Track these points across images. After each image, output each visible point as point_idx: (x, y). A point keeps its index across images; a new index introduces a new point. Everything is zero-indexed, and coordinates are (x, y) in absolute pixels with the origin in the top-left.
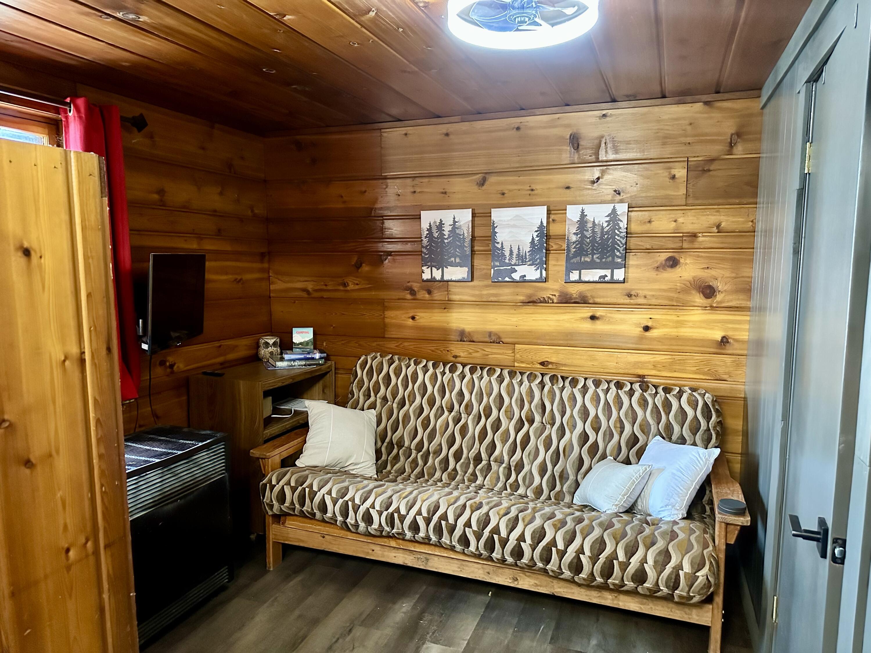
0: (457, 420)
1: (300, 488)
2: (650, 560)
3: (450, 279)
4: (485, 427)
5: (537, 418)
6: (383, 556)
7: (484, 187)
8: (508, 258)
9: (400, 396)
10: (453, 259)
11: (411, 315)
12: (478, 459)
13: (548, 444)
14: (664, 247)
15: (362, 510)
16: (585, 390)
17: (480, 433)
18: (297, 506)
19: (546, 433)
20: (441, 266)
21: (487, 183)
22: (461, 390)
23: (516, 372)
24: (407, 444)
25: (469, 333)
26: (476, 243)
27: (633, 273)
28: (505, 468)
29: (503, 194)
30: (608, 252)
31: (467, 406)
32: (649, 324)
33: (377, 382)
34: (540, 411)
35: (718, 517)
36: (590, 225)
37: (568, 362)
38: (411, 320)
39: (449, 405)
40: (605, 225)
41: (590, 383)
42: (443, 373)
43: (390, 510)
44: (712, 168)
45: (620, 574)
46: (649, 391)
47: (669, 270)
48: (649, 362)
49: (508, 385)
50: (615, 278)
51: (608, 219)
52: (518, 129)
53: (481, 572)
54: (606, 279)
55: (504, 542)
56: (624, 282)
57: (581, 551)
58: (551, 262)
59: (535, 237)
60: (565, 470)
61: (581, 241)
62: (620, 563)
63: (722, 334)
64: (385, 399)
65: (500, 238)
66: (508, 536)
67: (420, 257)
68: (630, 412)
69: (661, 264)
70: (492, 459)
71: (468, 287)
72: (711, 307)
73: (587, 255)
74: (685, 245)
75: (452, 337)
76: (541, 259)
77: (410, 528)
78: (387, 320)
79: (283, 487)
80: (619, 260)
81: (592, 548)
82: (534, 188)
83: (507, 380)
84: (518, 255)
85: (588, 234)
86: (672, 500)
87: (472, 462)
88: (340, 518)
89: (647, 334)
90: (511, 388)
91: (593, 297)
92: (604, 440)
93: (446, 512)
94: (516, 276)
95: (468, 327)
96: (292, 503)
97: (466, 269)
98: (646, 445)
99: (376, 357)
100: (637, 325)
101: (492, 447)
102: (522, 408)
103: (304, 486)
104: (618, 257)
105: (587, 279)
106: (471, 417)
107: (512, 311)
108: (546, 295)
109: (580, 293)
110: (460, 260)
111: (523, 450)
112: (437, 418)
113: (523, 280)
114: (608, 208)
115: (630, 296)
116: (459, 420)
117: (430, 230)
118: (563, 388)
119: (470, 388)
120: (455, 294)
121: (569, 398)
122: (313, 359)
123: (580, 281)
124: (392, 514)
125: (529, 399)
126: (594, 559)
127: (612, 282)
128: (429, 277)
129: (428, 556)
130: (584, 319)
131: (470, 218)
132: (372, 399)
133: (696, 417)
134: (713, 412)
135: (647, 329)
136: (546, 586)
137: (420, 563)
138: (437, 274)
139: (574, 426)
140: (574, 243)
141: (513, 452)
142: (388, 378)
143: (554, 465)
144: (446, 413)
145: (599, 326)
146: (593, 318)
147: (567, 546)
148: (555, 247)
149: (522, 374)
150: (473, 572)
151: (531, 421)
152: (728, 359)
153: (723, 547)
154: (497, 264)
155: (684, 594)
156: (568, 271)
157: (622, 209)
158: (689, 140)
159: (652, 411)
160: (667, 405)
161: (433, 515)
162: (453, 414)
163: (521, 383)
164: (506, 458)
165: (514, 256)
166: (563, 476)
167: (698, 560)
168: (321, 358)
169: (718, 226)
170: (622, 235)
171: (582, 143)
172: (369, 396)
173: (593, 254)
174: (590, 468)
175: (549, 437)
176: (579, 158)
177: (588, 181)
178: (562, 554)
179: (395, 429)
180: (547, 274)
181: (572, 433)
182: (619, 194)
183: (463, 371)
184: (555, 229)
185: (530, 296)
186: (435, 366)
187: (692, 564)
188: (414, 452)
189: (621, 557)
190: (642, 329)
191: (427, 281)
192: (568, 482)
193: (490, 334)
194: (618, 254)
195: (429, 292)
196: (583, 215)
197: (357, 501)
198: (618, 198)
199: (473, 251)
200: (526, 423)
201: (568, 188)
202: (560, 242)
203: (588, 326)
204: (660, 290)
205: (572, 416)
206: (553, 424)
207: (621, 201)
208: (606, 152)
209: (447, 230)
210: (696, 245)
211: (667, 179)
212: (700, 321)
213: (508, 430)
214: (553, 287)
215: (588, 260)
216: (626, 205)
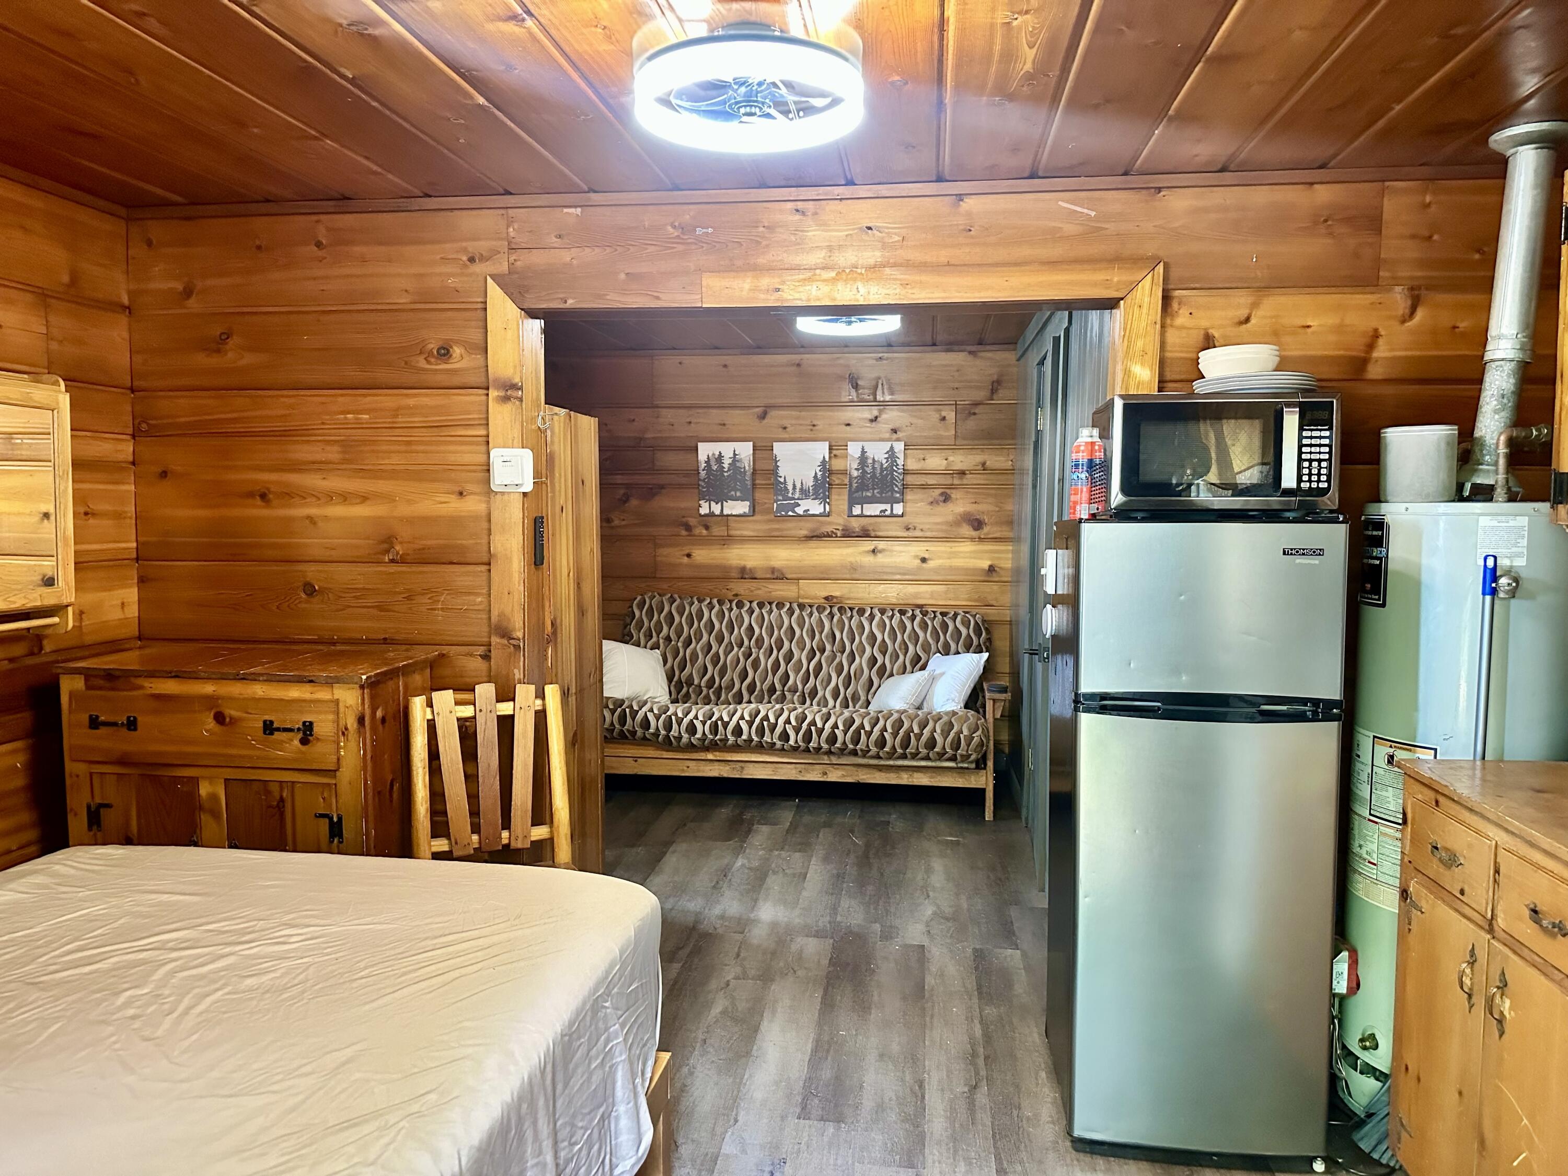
0: (748, 655)
1: (619, 710)
2: (938, 730)
3: (729, 513)
4: (777, 659)
5: (828, 647)
6: (699, 771)
7: (765, 421)
8: (791, 492)
9: (684, 635)
10: (733, 493)
11: (687, 552)
12: (772, 690)
13: (840, 670)
14: (937, 484)
16: (872, 617)
17: (773, 664)
19: (838, 660)
20: (720, 500)
21: (768, 416)
22: (750, 624)
23: (805, 605)
24: (696, 682)
25: (750, 570)
26: (757, 476)
27: (911, 508)
29: (785, 428)
30: (887, 487)
31: (757, 640)
32: (926, 556)
33: (659, 622)
34: (831, 640)
35: (987, 695)
36: (870, 461)
37: (852, 595)
38: (686, 558)
39: (738, 641)
40: (884, 461)
41: (876, 611)
42: (731, 610)
44: (976, 411)
46: (928, 617)
47: (943, 504)
48: (927, 592)
49: (798, 617)
50: (895, 512)
51: (887, 456)
52: (799, 365)
54: (886, 513)
55: (820, 732)
56: (902, 516)
57: (884, 729)
58: (834, 497)
59: (817, 471)
60: (856, 691)
61: (862, 477)
62: (915, 736)
63: (989, 563)
64: (668, 639)
65: (781, 472)
66: (824, 726)
67: (696, 491)
68: (912, 635)
69: (935, 499)
70: (786, 689)
71: (751, 521)
72: (980, 538)
73: (868, 490)
74: (956, 482)
75: (734, 574)
76: (824, 494)
77: (733, 733)
78: (659, 559)
80: (898, 495)
81: (892, 727)
82: (816, 424)
83: (797, 612)
84: (801, 489)
85: (869, 470)
86: (953, 696)
88: (663, 732)
89: (924, 565)
90: (801, 620)
91: (874, 531)
92: (891, 661)
94: (799, 510)
95: (750, 564)
97: (748, 503)
98: (928, 661)
99: (654, 597)
100: (916, 557)
101: (786, 677)
102: (813, 638)
104: (897, 492)
105: (868, 514)
106: (762, 651)
107: (796, 546)
108: (829, 529)
109: (862, 527)
110: (741, 494)
111: (816, 678)
112: (726, 654)
113: (807, 515)
114: (886, 446)
115: (908, 529)
116: (750, 655)
117: (708, 462)
118: (852, 617)
119: (760, 622)
120: (736, 530)
121: (857, 626)
123: (862, 516)
124: (716, 722)
125: (820, 629)
127: (892, 515)
128: (707, 511)
129: (742, 764)
130: (864, 552)
131: (751, 452)
132: (654, 639)
133: (969, 635)
134: (983, 630)
135: (924, 560)
137: (734, 772)
138: (716, 509)
139: (864, 651)
140: (856, 478)
141: (806, 680)
142: (670, 619)
143: (846, 689)
144: (736, 649)
145: (881, 559)
146: (875, 551)
147: (872, 728)
148: (837, 482)
149: (811, 606)
151: (823, 651)
152: (995, 587)
153: (992, 719)
154: (780, 498)
155: (964, 753)
156: (851, 505)
157: (899, 447)
158: (956, 385)
159: (932, 633)
160: (945, 626)
161: (755, 719)
162: (743, 649)
163: (811, 615)
164: (800, 687)
165: (798, 490)
166: (855, 697)
167: (973, 726)
169: (984, 464)
170: (899, 471)
171: (860, 383)
172: (651, 637)
173: (874, 489)
174: (880, 686)
175: (841, 665)
176: (858, 397)
177: (866, 419)
178: (869, 734)
179: (683, 668)
180: (830, 509)
181: (861, 657)
182: (896, 432)
183: (750, 607)
184: (837, 465)
185: (813, 531)
186: (721, 603)
188: (705, 690)
189: (916, 730)
190: (919, 561)
191: (705, 515)
192: (860, 703)
193: (773, 570)
194: (896, 489)
195: (707, 528)
196: (863, 452)
198: (895, 436)
199: (754, 485)
200: (817, 653)
201: (848, 425)
202: (842, 477)
203: (869, 560)
204: (935, 524)
205: (861, 642)
206: (843, 652)
207: (898, 440)
208: (883, 393)
209: (726, 463)
210: (965, 482)
211: (937, 420)
212: (970, 552)
213: (800, 660)
214: (836, 521)
215: (869, 494)
216: (903, 443)
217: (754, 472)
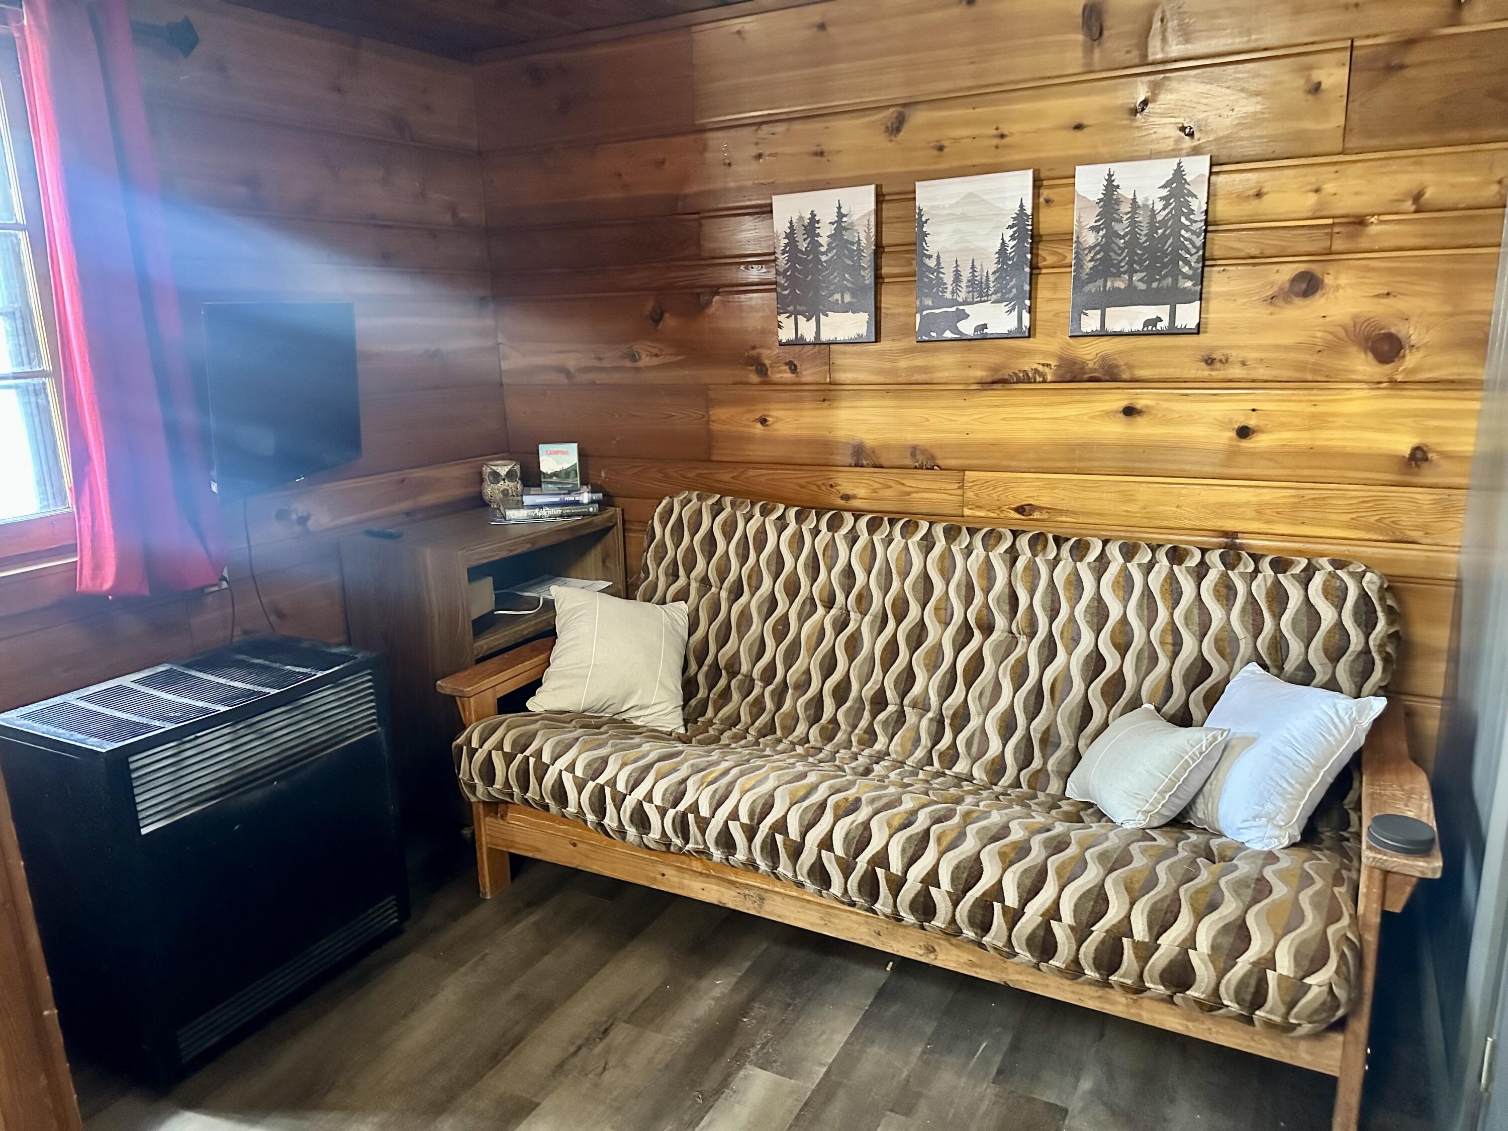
0: (841, 625)
1: (520, 757)
2: (1204, 944)
3: (832, 338)
4: (894, 639)
5: (1000, 622)
6: (682, 887)
7: (901, 136)
8: (950, 288)
9: (732, 577)
10: (837, 296)
11: (760, 414)
12: (879, 701)
13: (1020, 675)
14: (1290, 251)
15: (630, 803)
16: (1102, 563)
17: (884, 650)
18: (516, 790)
19: (1018, 653)
20: (814, 312)
21: (907, 126)
22: (850, 564)
23: (960, 529)
24: (744, 669)
25: (873, 451)
26: (885, 260)
27: (1217, 312)
28: (931, 720)
29: (941, 148)
30: (1165, 266)
31: (860, 597)
32: (1252, 423)
33: (691, 549)
34: (1007, 608)
35: (1368, 857)
36: (1125, 208)
38: (759, 426)
39: (825, 594)
40: (1159, 206)
41: (1113, 550)
42: (816, 532)
43: (681, 807)
44: (1408, 60)
45: (1136, 967)
46: (1241, 568)
47: (1298, 301)
48: (1248, 504)
49: (942, 556)
50: (1179, 323)
51: (1165, 192)
53: (864, 929)
54: (1160, 326)
55: (897, 884)
56: (1198, 331)
57: (1053, 913)
58: (1042, 294)
59: (1007, 239)
60: (1052, 730)
61: (1105, 247)
62: (1137, 945)
63: (1413, 441)
64: (705, 582)
65: (933, 245)
66: (905, 873)
67: (773, 296)
68: (1196, 612)
69: (1281, 289)
70: (906, 701)
71: (869, 354)
72: (1392, 381)
73: (1118, 275)
74: (1340, 244)
75: (839, 458)
76: (1020, 288)
77: (717, 843)
78: (715, 427)
79: (490, 753)
80: (1189, 284)
81: (1077, 908)
82: (1006, 132)
83: (941, 545)
84: (972, 282)
85: (1121, 228)
86: (1269, 807)
87: (867, 707)
88: (591, 817)
89: (1245, 444)
90: (947, 563)
91: (1130, 367)
92: (1137, 669)
93: (785, 817)
94: (967, 328)
95: (869, 438)
96: (507, 783)
97: (865, 316)
98: (1227, 680)
99: (690, 501)
100: (1223, 424)
101: (908, 677)
102: (969, 600)
103: (527, 753)
104: (1186, 277)
105: (1117, 329)
106: (868, 618)
107: (960, 402)
108: (1029, 365)
109: (1103, 358)
110: (853, 296)
111: (969, 685)
112: (802, 621)
113: (982, 336)
114: (1165, 169)
115: (1210, 361)
116: (845, 624)
117: (790, 235)
118: (1057, 560)
119: (867, 560)
120: (845, 371)
121: (1068, 582)
122: (577, 503)
123: (1102, 334)
124: (684, 815)
125: (985, 583)
126: (1081, 933)
127: (1173, 332)
128: (792, 336)
129: (763, 894)
130: (1108, 414)
131: (873, 206)
132: (682, 581)
133: (1340, 624)
134: (1381, 615)
135: (1244, 432)
136: (991, 968)
137: (749, 904)
138: (808, 330)
139: (1076, 640)
140: (1091, 248)
141: (948, 688)
142: (710, 542)
143: (1031, 719)
144: (821, 610)
145: (1139, 430)
146: (1129, 411)
147: (1024, 902)
148: (1050, 260)
149: (972, 532)
150: (849, 929)
151: (988, 629)
152: (1423, 497)
153: (1375, 920)
154: (929, 302)
155: (1277, 1019)
156: (1079, 311)
157: (1197, 168)
159: (1243, 610)
161: (759, 823)
162: (833, 611)
163: (969, 551)
164: (934, 700)
165: (964, 284)
166: (1049, 740)
167: (1311, 950)
168: (592, 502)
169: (1417, 196)
170: (1195, 227)
171: (1109, 23)
172: (677, 577)
173: (1131, 272)
174: (1106, 725)
175: (1023, 663)
176: (1102, 57)
177: (1122, 108)
178: (1014, 917)
179: (723, 641)
180: (1033, 321)
181: (1070, 653)
182: (1191, 135)
183: (854, 527)
184: (1049, 221)
185: (995, 369)
186: (800, 518)
187: (1298, 957)
188: (758, 684)
189: (1140, 930)
190: (1233, 434)
191: (789, 344)
192: (1059, 754)
193: (914, 450)
194: (1186, 269)
195: (793, 368)
196: (1111, 187)
197: (621, 787)
198: (1188, 143)
199: (878, 278)
200: (977, 632)
201: (1079, 127)
202: (1061, 249)
203: (1116, 430)
204: (1277, 348)
205: (1072, 619)
206: (1032, 635)
207: (1196, 151)
208: (1164, 40)
209: (825, 232)
210: (1364, 243)
211: (1301, 95)
212: (1368, 415)
213: (939, 645)
214: (1043, 347)
215: (1120, 284)
216: (1206, 160)
217: (879, 250)
